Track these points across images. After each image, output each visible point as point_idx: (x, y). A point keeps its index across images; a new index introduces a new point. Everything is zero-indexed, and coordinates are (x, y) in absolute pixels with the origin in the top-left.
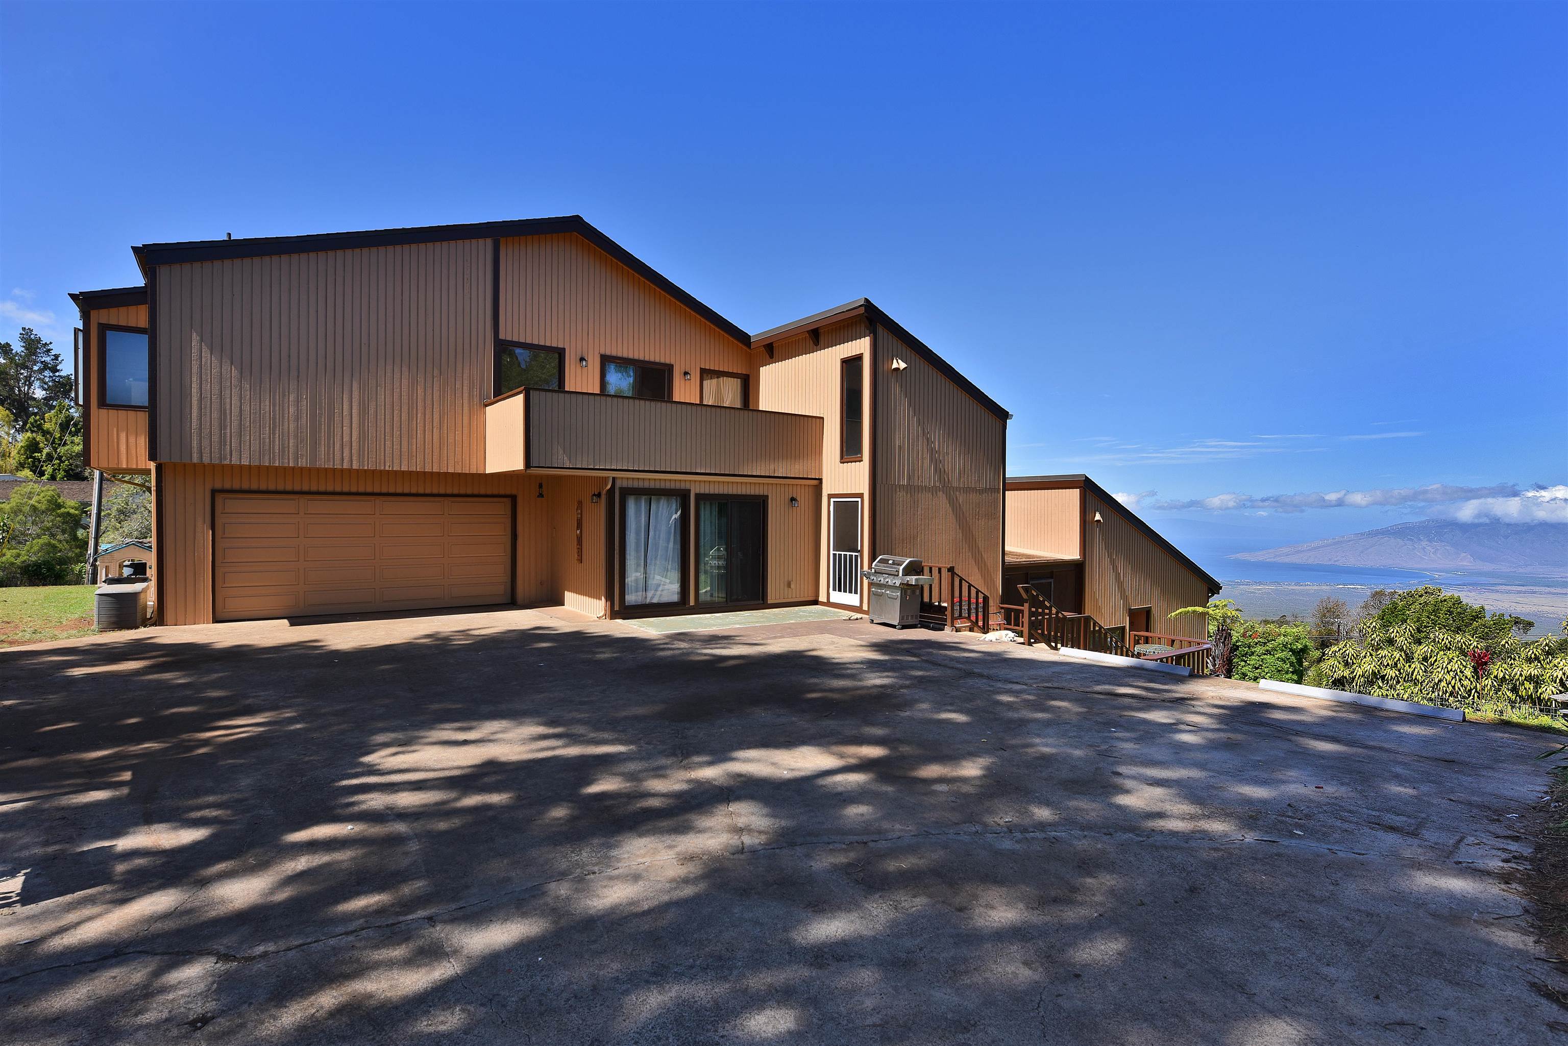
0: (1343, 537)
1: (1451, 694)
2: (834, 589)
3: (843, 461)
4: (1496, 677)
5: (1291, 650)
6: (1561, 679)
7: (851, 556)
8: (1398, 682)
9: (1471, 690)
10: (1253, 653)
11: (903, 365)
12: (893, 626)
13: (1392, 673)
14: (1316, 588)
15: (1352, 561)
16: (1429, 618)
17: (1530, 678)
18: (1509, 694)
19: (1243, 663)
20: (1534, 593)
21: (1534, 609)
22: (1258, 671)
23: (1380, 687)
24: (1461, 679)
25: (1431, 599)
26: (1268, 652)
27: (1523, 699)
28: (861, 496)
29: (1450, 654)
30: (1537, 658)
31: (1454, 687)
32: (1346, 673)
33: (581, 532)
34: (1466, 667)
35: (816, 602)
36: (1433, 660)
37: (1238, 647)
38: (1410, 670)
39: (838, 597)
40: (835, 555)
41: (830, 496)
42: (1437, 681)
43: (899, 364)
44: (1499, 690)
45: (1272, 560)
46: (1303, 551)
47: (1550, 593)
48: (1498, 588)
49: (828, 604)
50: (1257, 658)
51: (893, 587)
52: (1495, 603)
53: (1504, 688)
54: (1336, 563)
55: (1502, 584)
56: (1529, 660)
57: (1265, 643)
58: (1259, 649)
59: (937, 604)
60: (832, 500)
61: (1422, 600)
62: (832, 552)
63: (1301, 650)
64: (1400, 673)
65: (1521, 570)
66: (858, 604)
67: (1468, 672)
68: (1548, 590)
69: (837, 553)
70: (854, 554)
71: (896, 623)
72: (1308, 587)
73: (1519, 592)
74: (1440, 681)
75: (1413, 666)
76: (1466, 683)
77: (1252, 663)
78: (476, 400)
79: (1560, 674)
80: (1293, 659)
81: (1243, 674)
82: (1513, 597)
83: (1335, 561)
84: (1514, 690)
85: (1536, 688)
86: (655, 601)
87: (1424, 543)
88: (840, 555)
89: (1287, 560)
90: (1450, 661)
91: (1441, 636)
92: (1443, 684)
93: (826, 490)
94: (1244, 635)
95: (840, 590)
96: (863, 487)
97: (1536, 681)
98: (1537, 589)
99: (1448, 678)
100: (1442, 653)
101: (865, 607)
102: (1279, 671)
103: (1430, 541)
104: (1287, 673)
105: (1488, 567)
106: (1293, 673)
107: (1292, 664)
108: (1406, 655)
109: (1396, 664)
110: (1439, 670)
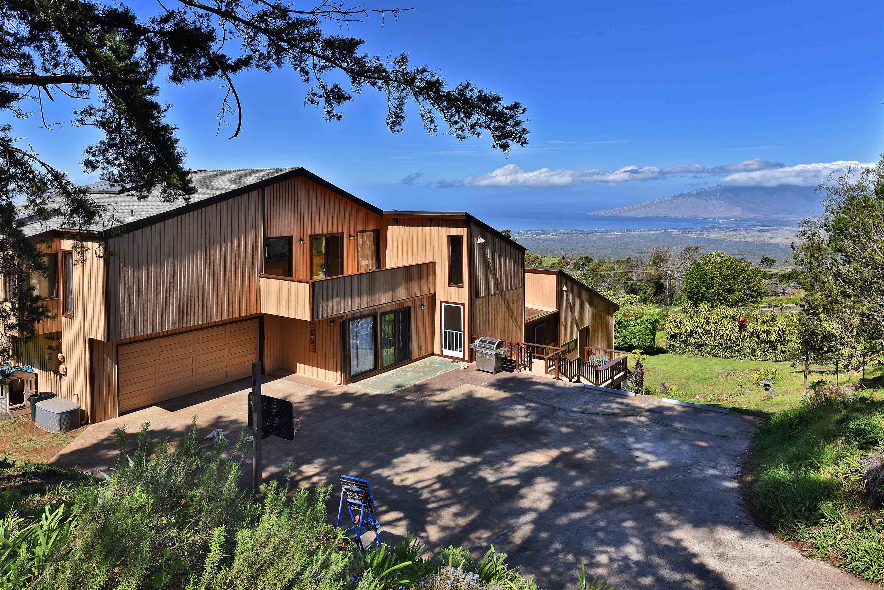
0: (664, 198)
1: (729, 340)
2: (446, 348)
3: (450, 285)
4: (750, 331)
5: (650, 323)
6: (778, 332)
7: (457, 334)
8: (703, 335)
9: (738, 338)
10: (629, 325)
11: (483, 241)
12: (492, 373)
13: (700, 330)
14: (647, 232)
15: (670, 214)
16: (718, 272)
17: (764, 332)
18: (756, 339)
19: (624, 331)
20: (778, 230)
21: (778, 241)
22: (633, 335)
23: (694, 338)
24: (733, 333)
25: (719, 259)
26: (638, 324)
27: (762, 342)
28: (463, 305)
29: (728, 320)
30: (768, 321)
31: (730, 337)
32: (677, 331)
33: (315, 337)
34: (735, 326)
35: (432, 354)
36: (720, 323)
37: (621, 322)
38: (709, 329)
39: (446, 352)
40: (445, 332)
41: (441, 302)
42: (722, 334)
43: (481, 240)
44: (751, 337)
45: (619, 215)
46: (639, 208)
47: (787, 230)
48: (757, 228)
49: (442, 355)
50: (632, 328)
51: (491, 355)
52: (756, 238)
53: (753, 336)
54: (660, 216)
55: (759, 226)
56: (764, 322)
57: (636, 319)
58: (633, 323)
59: (509, 358)
60: (443, 304)
61: (714, 260)
62: (443, 330)
63: (655, 322)
64: (704, 330)
65: (770, 217)
66: (462, 357)
67: (737, 329)
68: (785, 228)
69: (447, 331)
70: (458, 332)
71: (493, 371)
72: (642, 233)
73: (770, 230)
74: (724, 334)
75: (710, 326)
76: (735, 334)
77: (629, 330)
78: (256, 275)
79: (778, 329)
80: (651, 327)
81: (624, 337)
82: (766, 234)
83: (660, 214)
84: (758, 337)
85: (767, 336)
86: (363, 371)
87: (714, 201)
88: (449, 332)
89: (628, 215)
90: (728, 324)
91: (723, 311)
92: (725, 335)
93: (438, 299)
94: (624, 315)
95: (449, 349)
96: (465, 300)
97: (768, 333)
98: (778, 228)
99: (727, 332)
100: (724, 319)
101: (467, 358)
102: (644, 334)
103: (717, 200)
104: (648, 335)
105: (751, 216)
106: (650, 335)
107: (650, 330)
108: (707, 320)
109: (702, 326)
110: (723, 328)
